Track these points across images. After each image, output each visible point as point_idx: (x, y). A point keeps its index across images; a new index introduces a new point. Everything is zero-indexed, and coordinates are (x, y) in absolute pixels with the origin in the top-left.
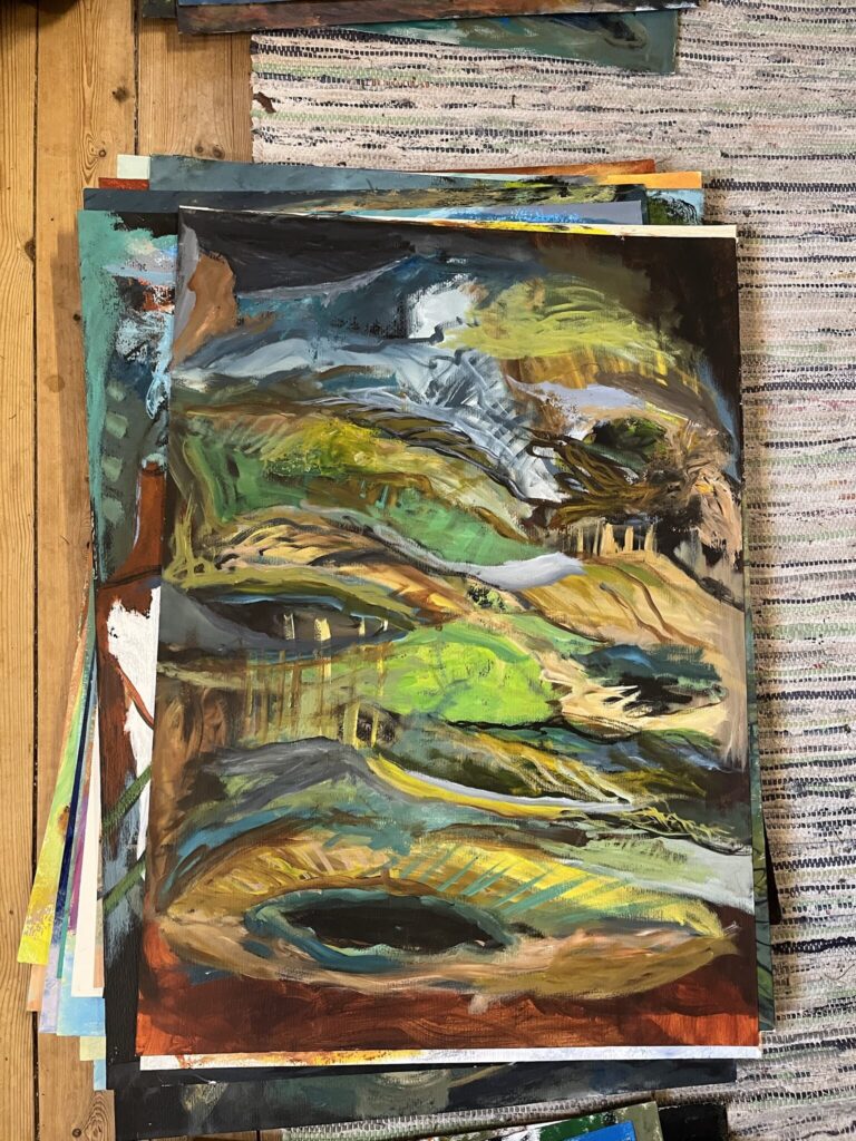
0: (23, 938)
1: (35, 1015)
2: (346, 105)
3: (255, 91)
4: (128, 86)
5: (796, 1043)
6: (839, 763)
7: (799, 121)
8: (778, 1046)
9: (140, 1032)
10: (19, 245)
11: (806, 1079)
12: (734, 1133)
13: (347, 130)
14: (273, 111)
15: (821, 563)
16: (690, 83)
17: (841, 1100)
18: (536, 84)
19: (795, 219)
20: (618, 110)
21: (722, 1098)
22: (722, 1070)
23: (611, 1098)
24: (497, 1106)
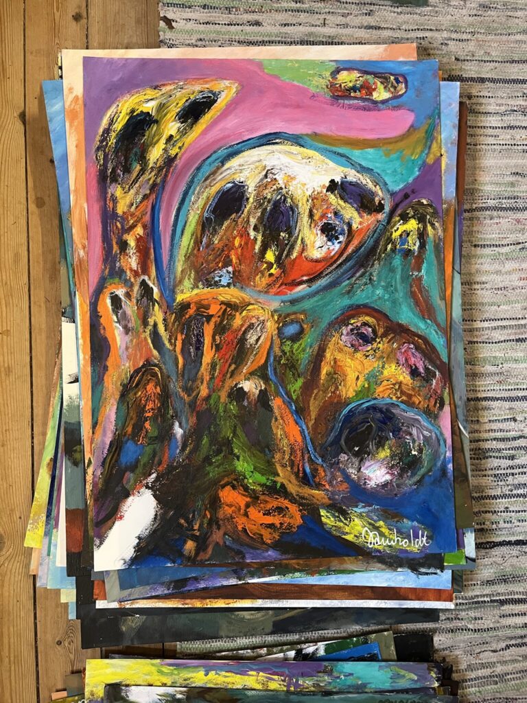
0: (28, 533)
1: (34, 577)
2: (219, 24)
3: (162, 15)
4: (82, 12)
5: (476, 600)
6: (508, 439)
7: (504, 38)
8: (464, 602)
9: (95, 586)
10: (15, 115)
11: (480, 621)
12: (437, 650)
13: (219, 40)
14: (173, 28)
15: (505, 319)
16: (437, 12)
17: (500, 633)
18: (339, 11)
19: (500, 101)
20: (391, 29)
21: (431, 630)
22: (432, 615)
23: (366, 629)
24: (301, 631)
